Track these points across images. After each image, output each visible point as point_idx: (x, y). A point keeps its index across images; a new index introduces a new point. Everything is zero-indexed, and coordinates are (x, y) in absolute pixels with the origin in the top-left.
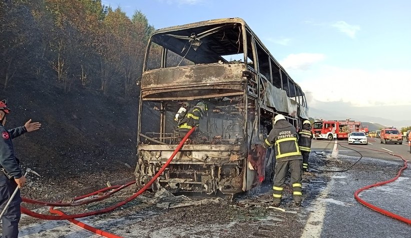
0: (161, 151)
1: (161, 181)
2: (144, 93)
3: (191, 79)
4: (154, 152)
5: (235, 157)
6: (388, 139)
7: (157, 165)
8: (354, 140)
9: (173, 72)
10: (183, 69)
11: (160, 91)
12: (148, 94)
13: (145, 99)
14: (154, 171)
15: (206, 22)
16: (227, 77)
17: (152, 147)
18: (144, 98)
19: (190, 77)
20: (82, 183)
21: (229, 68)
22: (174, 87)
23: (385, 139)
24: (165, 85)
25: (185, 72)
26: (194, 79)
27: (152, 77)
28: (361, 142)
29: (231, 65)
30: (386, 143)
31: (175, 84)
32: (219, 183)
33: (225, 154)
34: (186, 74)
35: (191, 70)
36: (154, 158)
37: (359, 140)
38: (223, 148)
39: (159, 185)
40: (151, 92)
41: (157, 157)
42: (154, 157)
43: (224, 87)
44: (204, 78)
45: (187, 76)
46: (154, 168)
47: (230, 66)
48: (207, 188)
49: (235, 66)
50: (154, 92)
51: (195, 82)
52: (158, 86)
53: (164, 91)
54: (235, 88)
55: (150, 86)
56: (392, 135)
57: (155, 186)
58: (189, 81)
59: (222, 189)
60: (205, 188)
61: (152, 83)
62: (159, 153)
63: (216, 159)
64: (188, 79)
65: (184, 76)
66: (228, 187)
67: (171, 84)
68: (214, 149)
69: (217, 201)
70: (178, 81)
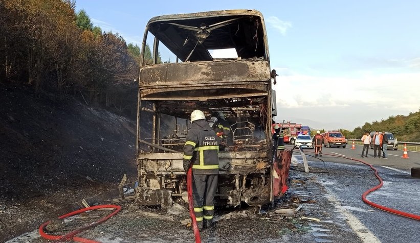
0: (172, 160)
1: (173, 195)
2: (144, 91)
3: (209, 77)
4: (162, 162)
5: (262, 166)
6: (332, 143)
7: (168, 177)
8: (301, 145)
9: (186, 68)
10: (199, 66)
11: (169, 90)
12: (152, 92)
13: (145, 99)
14: (163, 184)
15: (220, 11)
16: (251, 76)
17: (160, 156)
18: (144, 97)
19: (207, 74)
20: (51, 203)
21: (253, 66)
22: (187, 86)
23: (329, 143)
24: (175, 83)
25: (201, 68)
26: (213, 77)
27: (157, 72)
28: (308, 146)
29: (254, 62)
30: (331, 147)
31: (189, 82)
32: (244, 194)
33: (250, 162)
34: (203, 70)
35: (208, 66)
36: (162, 169)
37: (306, 143)
38: (248, 155)
39: (171, 200)
40: (155, 91)
41: (167, 166)
42: (162, 167)
43: (247, 86)
44: (225, 77)
45: (203, 73)
46: (163, 181)
47: (253, 64)
48: (231, 201)
49: (259, 64)
50: (160, 91)
51: (215, 80)
52: (167, 83)
53: (174, 90)
54: (259, 88)
55: (155, 84)
56: (335, 138)
57: (166, 200)
58: (206, 79)
59: (248, 201)
60: (229, 201)
61: (158, 80)
62: (168, 163)
63: (240, 167)
64: (205, 76)
65: (200, 73)
66: (255, 198)
67: (183, 82)
68: (238, 156)
69: (244, 213)
70: (193, 78)
